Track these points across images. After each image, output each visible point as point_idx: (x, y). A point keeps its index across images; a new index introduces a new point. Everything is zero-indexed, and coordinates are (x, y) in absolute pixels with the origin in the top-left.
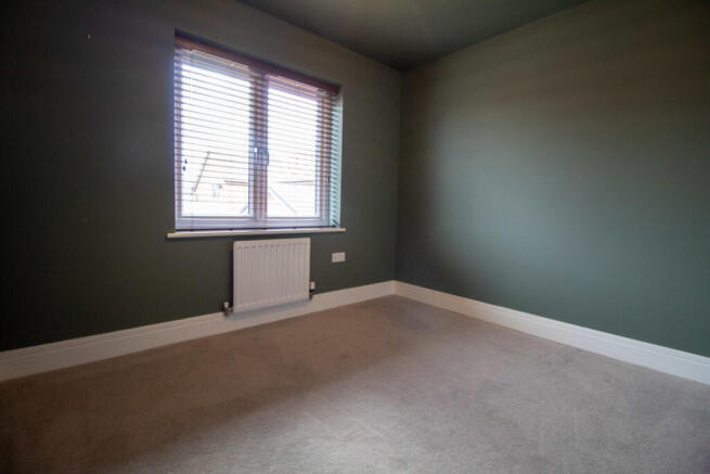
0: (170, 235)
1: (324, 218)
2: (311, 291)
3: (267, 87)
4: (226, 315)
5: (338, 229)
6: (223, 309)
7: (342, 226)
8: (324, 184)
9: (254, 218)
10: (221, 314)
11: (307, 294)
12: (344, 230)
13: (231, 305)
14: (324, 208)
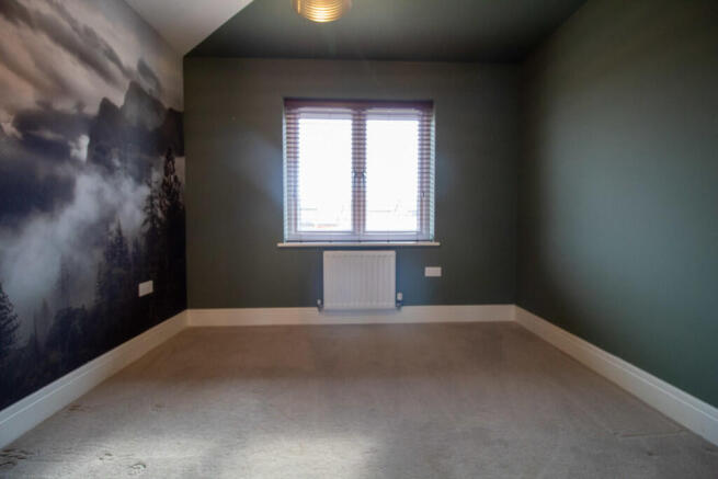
0: (280, 245)
1: (424, 232)
2: (397, 301)
3: (364, 120)
4: (320, 311)
5: (434, 244)
6: (317, 306)
7: (436, 241)
8: (424, 199)
9: (353, 233)
10: (316, 309)
11: (392, 304)
12: (438, 244)
13: (322, 303)
14: (424, 222)
